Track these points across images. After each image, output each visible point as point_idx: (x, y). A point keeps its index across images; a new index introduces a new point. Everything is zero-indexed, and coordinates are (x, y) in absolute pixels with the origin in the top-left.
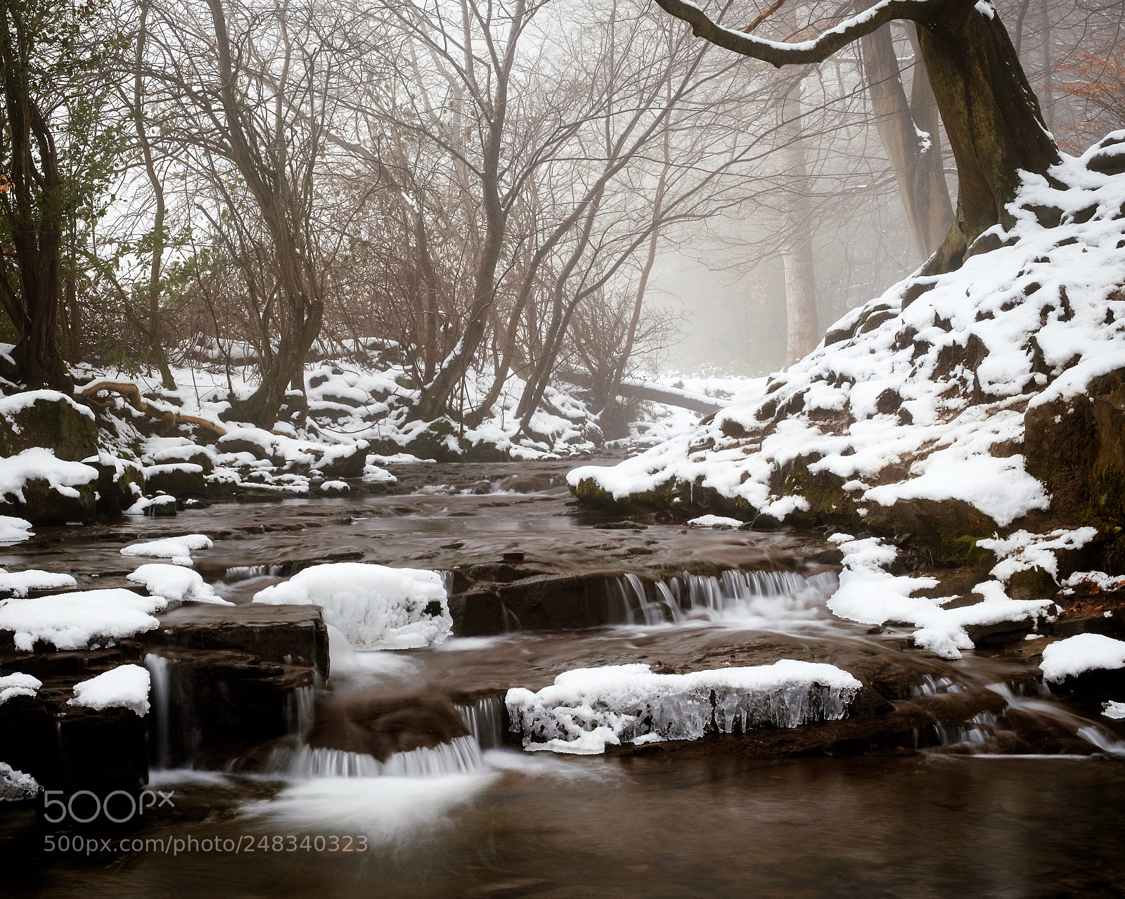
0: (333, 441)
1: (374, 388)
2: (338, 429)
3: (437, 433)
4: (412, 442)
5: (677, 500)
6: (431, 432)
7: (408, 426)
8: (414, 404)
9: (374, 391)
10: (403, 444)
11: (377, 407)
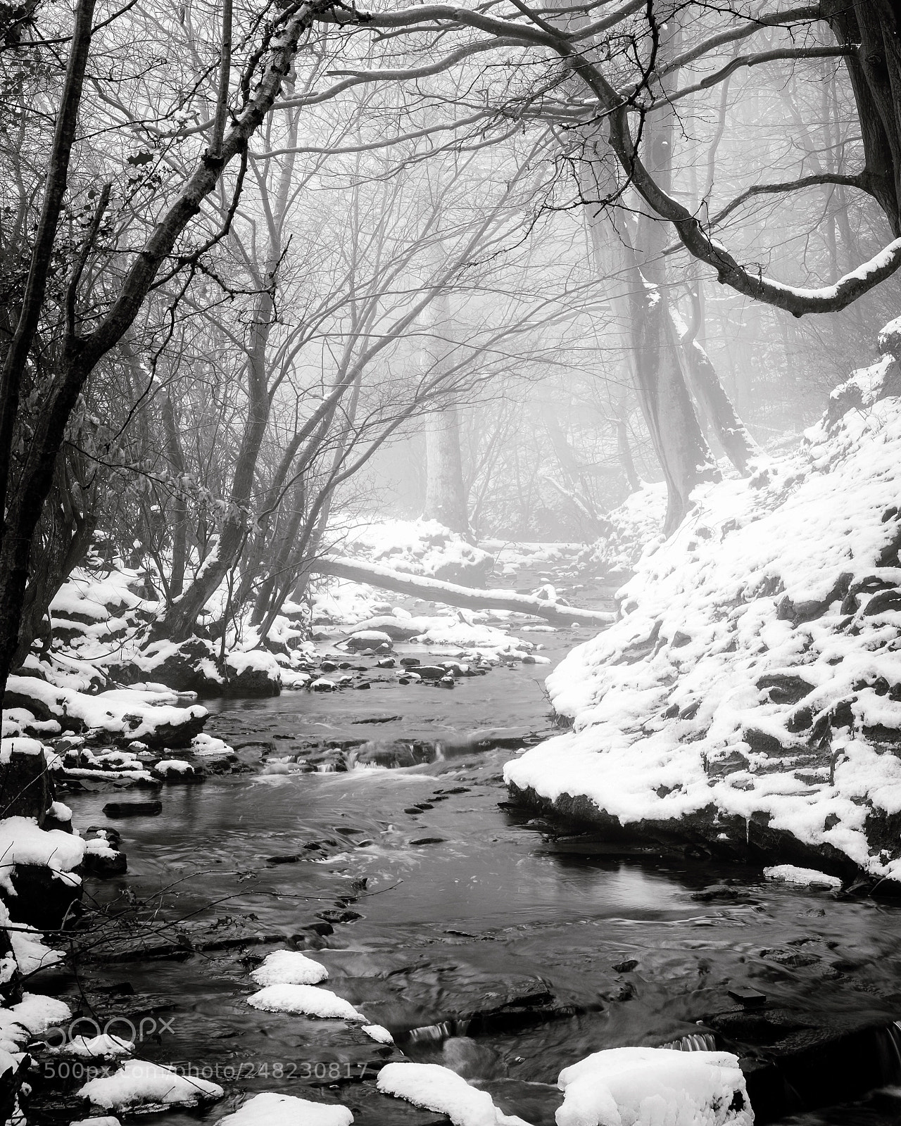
0: (69, 669)
1: (109, 601)
2: (73, 653)
3: (189, 656)
4: (160, 667)
5: (722, 836)
6: (182, 655)
7: (152, 647)
8: (158, 620)
9: (110, 604)
10: (148, 669)
11: (116, 624)
